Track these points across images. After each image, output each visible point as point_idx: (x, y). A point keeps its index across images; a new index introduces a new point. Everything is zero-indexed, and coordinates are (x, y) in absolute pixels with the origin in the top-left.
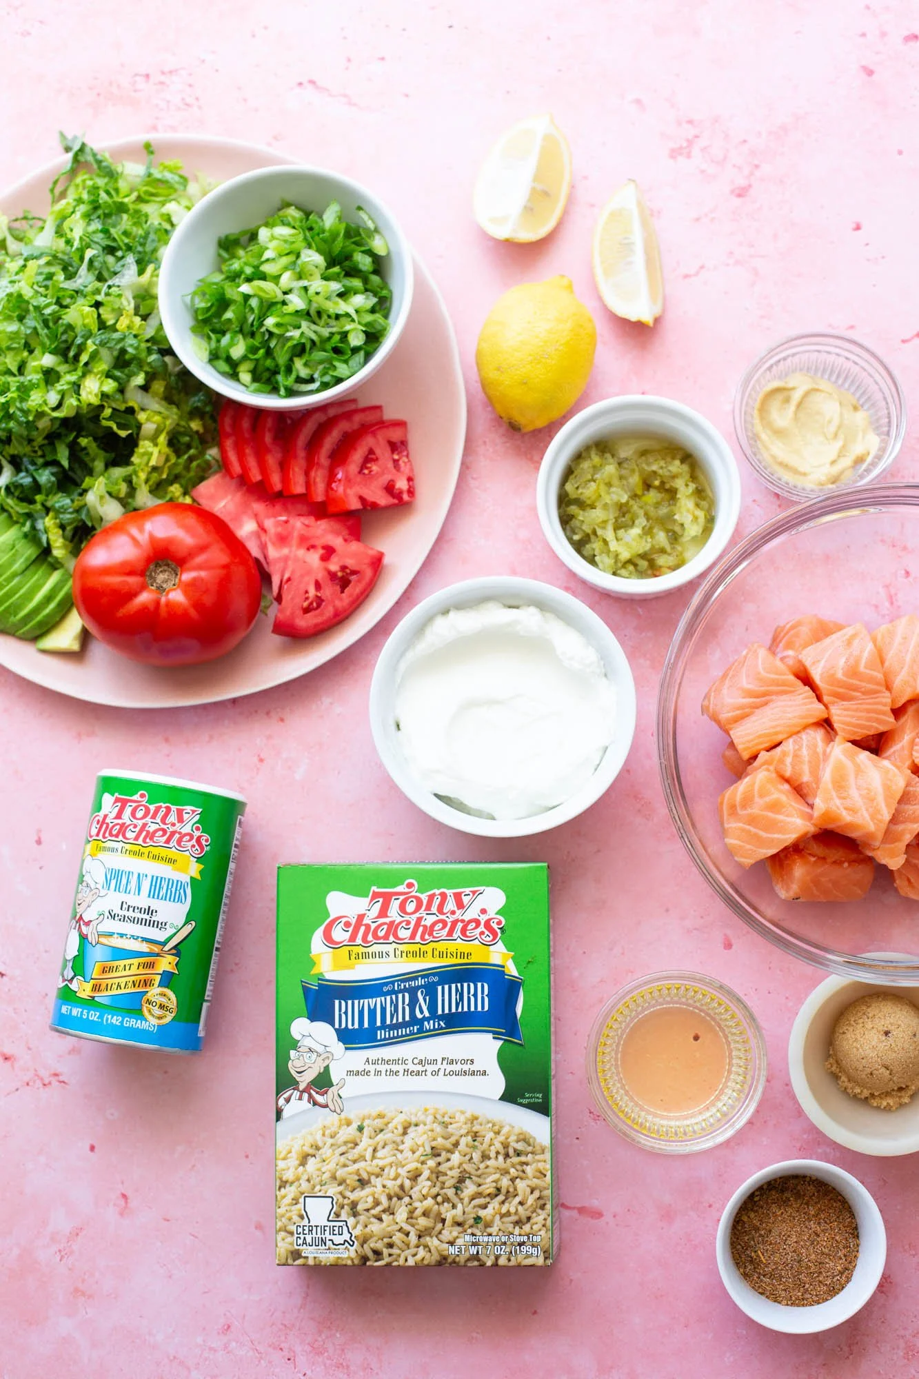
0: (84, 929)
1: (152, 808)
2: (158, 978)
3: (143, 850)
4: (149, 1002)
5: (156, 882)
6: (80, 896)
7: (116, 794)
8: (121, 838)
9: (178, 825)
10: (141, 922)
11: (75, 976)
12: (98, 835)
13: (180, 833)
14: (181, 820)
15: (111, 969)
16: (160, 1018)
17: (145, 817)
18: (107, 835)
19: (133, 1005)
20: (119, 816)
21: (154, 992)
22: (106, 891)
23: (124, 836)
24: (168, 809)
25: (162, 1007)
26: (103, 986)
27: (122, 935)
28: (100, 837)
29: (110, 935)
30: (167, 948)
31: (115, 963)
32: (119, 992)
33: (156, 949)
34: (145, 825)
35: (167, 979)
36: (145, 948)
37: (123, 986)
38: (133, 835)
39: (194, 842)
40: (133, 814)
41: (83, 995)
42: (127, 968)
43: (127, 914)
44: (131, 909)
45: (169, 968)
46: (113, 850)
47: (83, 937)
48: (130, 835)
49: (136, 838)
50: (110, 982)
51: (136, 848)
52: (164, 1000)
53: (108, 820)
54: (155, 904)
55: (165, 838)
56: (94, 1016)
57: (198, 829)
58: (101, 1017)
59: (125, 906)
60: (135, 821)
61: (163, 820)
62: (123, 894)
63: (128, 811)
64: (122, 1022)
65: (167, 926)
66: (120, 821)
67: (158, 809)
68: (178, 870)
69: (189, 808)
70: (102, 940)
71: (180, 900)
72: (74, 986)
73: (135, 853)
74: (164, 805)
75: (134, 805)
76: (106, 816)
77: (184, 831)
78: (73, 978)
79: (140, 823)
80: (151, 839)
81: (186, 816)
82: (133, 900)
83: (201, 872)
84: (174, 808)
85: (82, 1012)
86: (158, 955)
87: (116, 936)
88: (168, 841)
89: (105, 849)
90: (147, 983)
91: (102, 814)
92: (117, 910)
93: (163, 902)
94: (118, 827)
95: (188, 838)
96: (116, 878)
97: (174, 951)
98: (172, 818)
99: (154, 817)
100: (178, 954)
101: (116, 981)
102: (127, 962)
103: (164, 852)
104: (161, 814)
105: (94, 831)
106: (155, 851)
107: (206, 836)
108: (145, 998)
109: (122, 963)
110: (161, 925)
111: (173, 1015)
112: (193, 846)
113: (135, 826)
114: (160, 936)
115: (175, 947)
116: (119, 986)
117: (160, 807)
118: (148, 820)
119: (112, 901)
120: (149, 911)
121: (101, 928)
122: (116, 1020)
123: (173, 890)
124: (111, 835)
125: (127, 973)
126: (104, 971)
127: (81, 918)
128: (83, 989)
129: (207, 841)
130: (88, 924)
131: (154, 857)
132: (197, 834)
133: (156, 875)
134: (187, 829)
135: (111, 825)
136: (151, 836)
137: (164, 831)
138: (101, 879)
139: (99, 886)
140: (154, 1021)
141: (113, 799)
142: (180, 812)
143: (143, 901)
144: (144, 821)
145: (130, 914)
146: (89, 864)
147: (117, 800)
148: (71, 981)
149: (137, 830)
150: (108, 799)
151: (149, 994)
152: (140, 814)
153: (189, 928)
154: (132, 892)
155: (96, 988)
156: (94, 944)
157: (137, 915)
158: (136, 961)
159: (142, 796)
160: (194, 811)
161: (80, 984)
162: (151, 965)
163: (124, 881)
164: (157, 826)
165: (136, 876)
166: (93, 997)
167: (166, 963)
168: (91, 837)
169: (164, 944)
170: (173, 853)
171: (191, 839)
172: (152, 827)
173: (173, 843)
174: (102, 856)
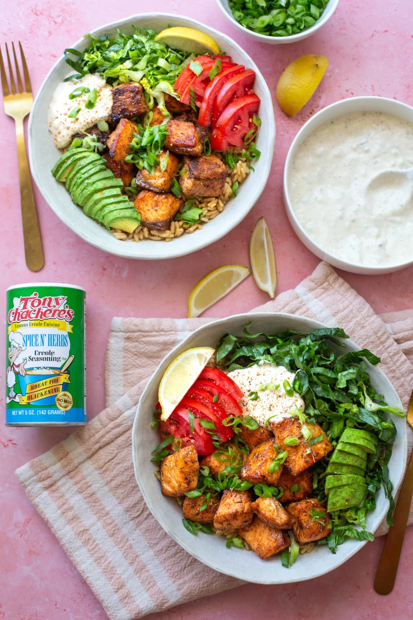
0: (17, 369)
1: (42, 300)
2: (61, 387)
3: (41, 322)
4: (58, 400)
5: (51, 338)
6: (10, 353)
7: (21, 297)
8: (28, 318)
9: (57, 306)
10: (47, 359)
11: (16, 394)
12: (14, 320)
13: (59, 310)
14: (58, 303)
15: (36, 387)
16: (66, 407)
17: (39, 304)
18: (20, 318)
19: (50, 403)
20: (25, 307)
21: (60, 394)
22: (25, 347)
23: (30, 317)
24: (50, 299)
25: (65, 401)
26: (33, 396)
27: (38, 368)
28: (16, 320)
29: (32, 369)
30: (63, 371)
31: (37, 383)
32: (43, 397)
33: (57, 372)
34: (40, 309)
35: (66, 387)
36: (51, 372)
37: (44, 394)
38: (35, 315)
39: (66, 314)
40: (32, 305)
41: (24, 403)
42: (44, 384)
43: (39, 356)
44: (41, 354)
45: (65, 381)
46: (25, 325)
47: (17, 374)
48: (33, 316)
49: (37, 317)
50: (36, 393)
51: (37, 322)
52: (66, 398)
53: (19, 311)
54: (52, 349)
55: (52, 314)
56: (31, 412)
57: (67, 307)
58: (35, 412)
59: (37, 353)
60: (34, 308)
61: (49, 305)
62: (35, 347)
63: (29, 304)
64: (47, 413)
65: (61, 359)
66: (26, 310)
67: (45, 300)
68: (61, 329)
69: (61, 297)
70: (28, 373)
71: (65, 345)
72: (17, 400)
73: (37, 325)
74: (48, 297)
75: (32, 300)
76: (17, 309)
77: (60, 309)
78: (15, 396)
79: (37, 309)
80: (45, 316)
81: (60, 301)
82: (41, 349)
83: (72, 329)
84: (53, 298)
85: (24, 412)
86: (59, 375)
87: (35, 369)
88: (53, 315)
89: (20, 326)
90: (56, 390)
91: (14, 309)
92: (33, 356)
93: (56, 347)
94: (25, 313)
95: (63, 312)
96: (29, 339)
97: (66, 372)
98: (53, 303)
99: (44, 304)
100: (69, 373)
101: (40, 392)
102: (44, 381)
103: (52, 321)
104: (47, 302)
105: (12, 319)
106: (48, 322)
107: (71, 310)
108: (56, 398)
109: (41, 382)
110: (57, 360)
111: (72, 405)
112: (66, 316)
113: (35, 311)
114: (58, 365)
115: (66, 370)
116: (42, 394)
117: (46, 299)
118: (41, 306)
119: (30, 351)
120: (50, 353)
121: (26, 367)
122: (43, 412)
123: (61, 340)
124: (22, 318)
125: (45, 387)
126: (32, 388)
127: (14, 364)
128: (22, 400)
129: (72, 312)
130: (18, 366)
131: (48, 325)
132: (67, 310)
133: (50, 334)
134: (61, 308)
135: (21, 313)
136: (44, 314)
137: (51, 311)
138: (21, 342)
139: (21, 346)
140: (63, 409)
141: (20, 299)
142: (57, 300)
143: (46, 348)
144: (39, 307)
145: (41, 356)
146: (12, 336)
147: (22, 300)
148: (15, 397)
149: (36, 312)
150: (17, 301)
151: (58, 396)
152: (36, 304)
153: (71, 359)
154: (40, 345)
155: (30, 398)
156: (24, 375)
157: (44, 356)
158: (48, 380)
159: (36, 294)
160: (63, 298)
161: (20, 398)
162: (57, 381)
163: (34, 340)
164: (46, 309)
165: (40, 336)
166: (29, 403)
167: (64, 379)
168: (10, 322)
169: (61, 368)
170: (57, 321)
171: (65, 313)
172: (44, 310)
173: (56, 316)
174: (19, 330)
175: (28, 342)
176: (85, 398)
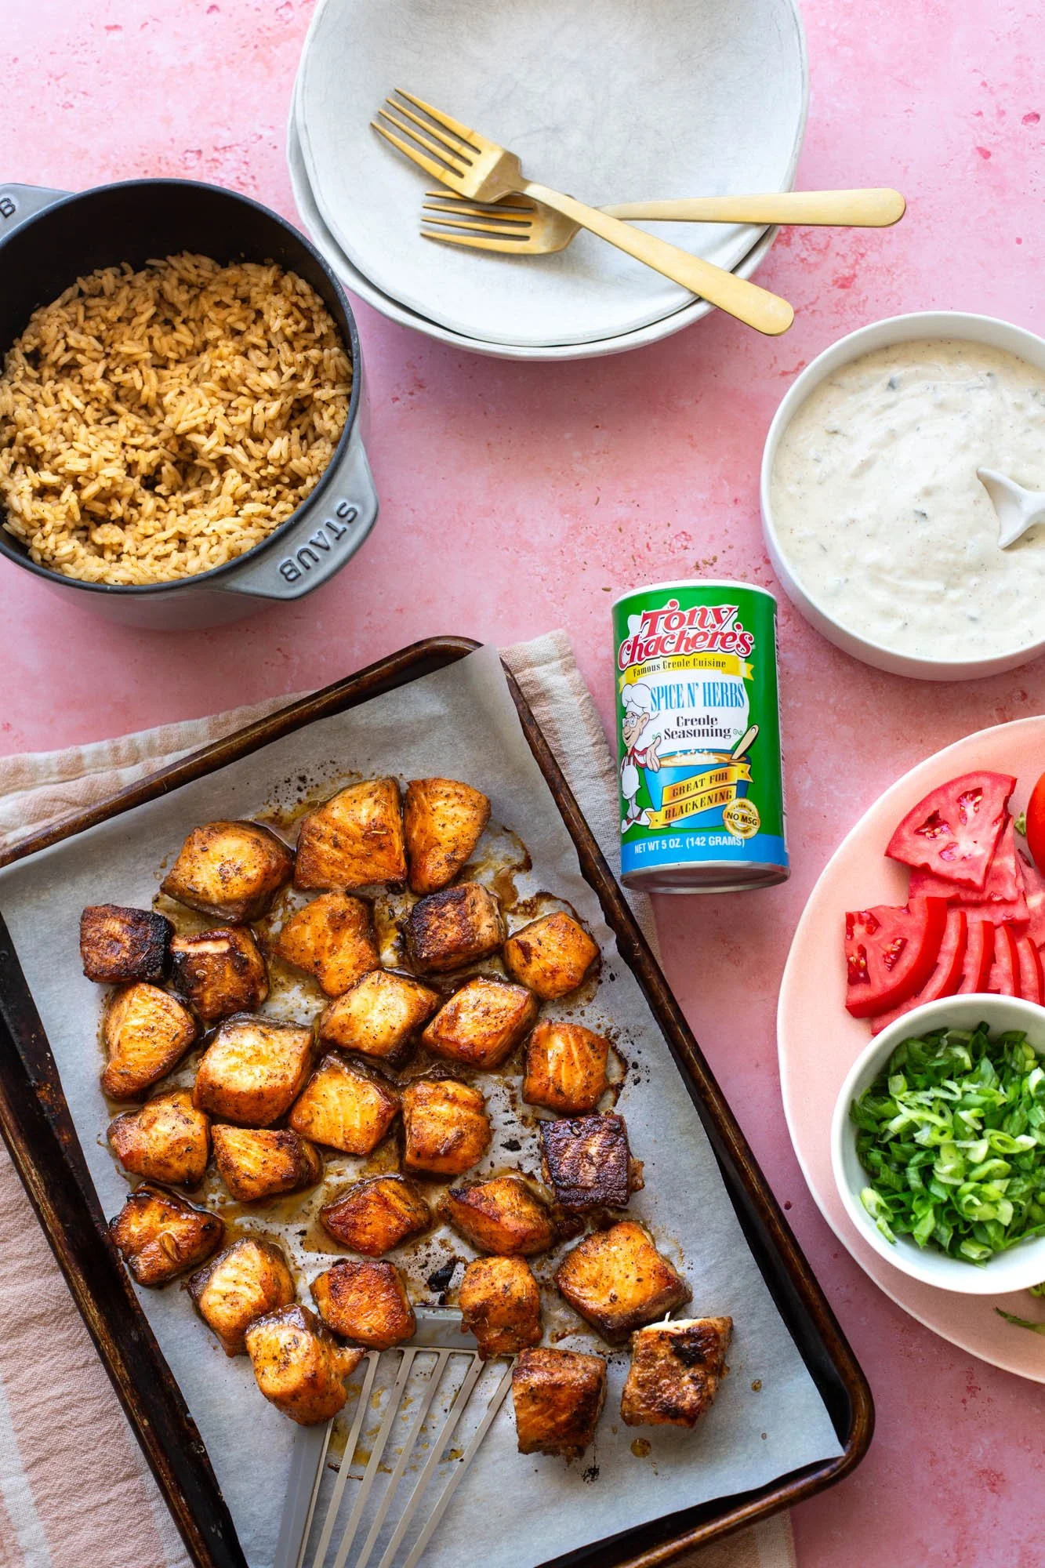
0: (641, 760)
1: (687, 614)
2: (734, 789)
3: (687, 659)
4: (730, 815)
5: (710, 689)
6: (626, 730)
7: (644, 611)
8: (660, 653)
9: (718, 626)
10: (702, 733)
11: (642, 810)
12: (632, 660)
13: (722, 634)
14: (719, 620)
15: (682, 790)
16: (745, 831)
17: (681, 624)
18: (643, 655)
19: (715, 822)
20: (652, 632)
21: (733, 804)
22: (656, 713)
23: (664, 651)
24: (704, 612)
25: (744, 819)
26: (677, 810)
27: (685, 752)
28: (636, 661)
29: (672, 755)
30: (736, 756)
31: (685, 783)
32: (696, 811)
33: (725, 760)
34: (683, 633)
35: (743, 789)
36: (712, 759)
37: (699, 805)
38: (673, 646)
39: (738, 641)
40: (667, 625)
41: (658, 826)
42: (699, 784)
43: (685, 728)
44: (689, 723)
45: (742, 777)
46: (654, 668)
47: (642, 768)
48: (669, 647)
49: (677, 649)
50: (683, 803)
51: (679, 659)
52: (745, 812)
53: (640, 641)
54: (713, 712)
55: (708, 641)
56: (674, 843)
57: (739, 627)
58: (683, 842)
59: (681, 721)
60: (672, 632)
61: (701, 623)
62: (677, 710)
63: (661, 623)
64: (707, 842)
65: (731, 733)
66: (655, 637)
67: (693, 614)
68: (728, 672)
69: (725, 607)
70: (665, 763)
71: (738, 704)
72: (644, 820)
73: (679, 664)
74: (698, 608)
75: (666, 616)
76: (636, 638)
77: (726, 631)
78: (640, 814)
79: (677, 632)
80: (694, 646)
81: (724, 616)
82: (688, 713)
83: (752, 672)
84: (709, 609)
85: (660, 845)
86: (728, 765)
87: (679, 754)
88: (711, 644)
89: (644, 671)
90: (724, 796)
91: (631, 638)
92: (674, 728)
93: (721, 708)
94: (653, 644)
95: (731, 638)
96: (663, 694)
97: (743, 759)
98: (711, 619)
99: (691, 622)
100: (748, 762)
101: (690, 801)
102: (698, 778)
103: (710, 656)
104: (697, 618)
105: (626, 659)
106: (701, 657)
107: (749, 634)
108: (725, 812)
109: (692, 781)
110: (724, 733)
111: (758, 827)
112: (738, 646)
113: (673, 637)
114: (726, 744)
115: (743, 755)
116: (694, 805)
117: (695, 611)
118: (685, 627)
119: (666, 719)
120: (709, 720)
121: (660, 751)
122: (700, 842)
123: (729, 693)
124: (647, 654)
125: (700, 789)
126: (674, 794)
127: (634, 749)
128: (655, 819)
129: (750, 639)
130: (643, 753)
131: (701, 663)
132: (739, 632)
133: (707, 681)
134: (728, 629)
135: (645, 645)
136: (693, 642)
137: (705, 635)
138: (648, 702)
139: (648, 710)
140: (740, 836)
141: (641, 617)
142: (717, 612)
143: (700, 711)
144: (681, 629)
145: (690, 727)
146: (628, 694)
147: (646, 617)
148: (639, 817)
149: (676, 640)
150: (635, 623)
151: (728, 807)
152: (674, 623)
153: (753, 733)
154: (686, 704)
155: (670, 814)
156: (656, 769)
157: (697, 727)
158: (707, 776)
159: (673, 604)
160: (731, 610)
161: (650, 816)
162: (724, 777)
163: (674, 696)
164: (695, 632)
165: (686, 687)
166: (669, 825)
167: (739, 773)
168: (623, 666)
169: (732, 752)
170: (719, 655)
171: (734, 640)
172: (692, 634)
173: (717, 645)
174: (641, 679)
175: (663, 701)
176: (784, 817)
